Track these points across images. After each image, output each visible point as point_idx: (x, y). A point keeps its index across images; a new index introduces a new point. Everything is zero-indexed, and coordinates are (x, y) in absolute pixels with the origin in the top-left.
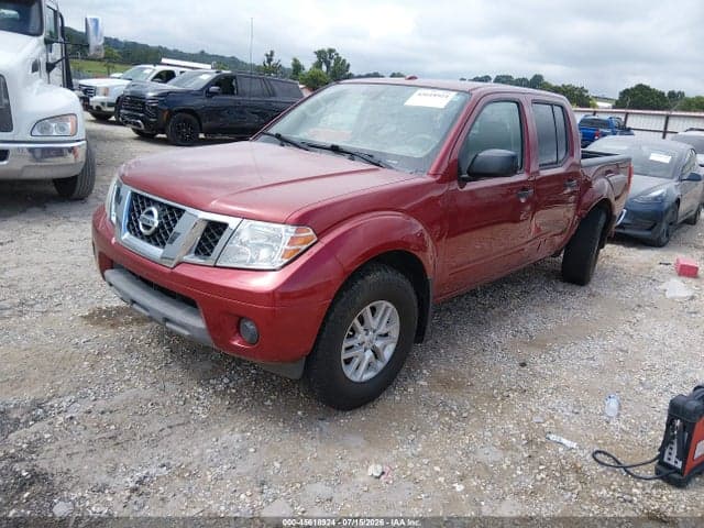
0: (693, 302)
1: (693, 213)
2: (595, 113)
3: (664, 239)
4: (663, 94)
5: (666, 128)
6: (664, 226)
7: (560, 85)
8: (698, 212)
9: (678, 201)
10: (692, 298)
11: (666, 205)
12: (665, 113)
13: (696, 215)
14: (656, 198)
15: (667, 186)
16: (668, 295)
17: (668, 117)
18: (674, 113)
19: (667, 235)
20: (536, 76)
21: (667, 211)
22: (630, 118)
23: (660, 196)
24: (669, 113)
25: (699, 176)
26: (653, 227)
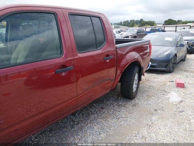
0: (182, 104)
1: (183, 57)
2: (155, 27)
3: (172, 69)
4: (176, 21)
5: (176, 30)
6: (171, 65)
7: (147, 21)
8: (185, 56)
9: (176, 55)
10: (181, 101)
11: (171, 57)
12: (175, 25)
13: (185, 58)
14: (167, 55)
15: (171, 50)
16: (171, 100)
17: (176, 26)
18: (178, 25)
19: (173, 68)
20: (141, 19)
21: (171, 59)
22: (165, 28)
23: (169, 54)
24: (177, 25)
25: (183, 45)
26: (167, 66)
